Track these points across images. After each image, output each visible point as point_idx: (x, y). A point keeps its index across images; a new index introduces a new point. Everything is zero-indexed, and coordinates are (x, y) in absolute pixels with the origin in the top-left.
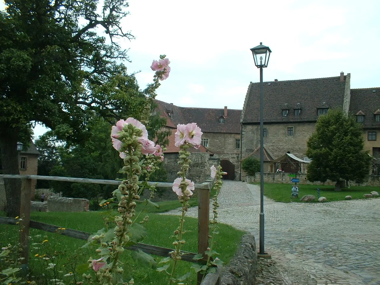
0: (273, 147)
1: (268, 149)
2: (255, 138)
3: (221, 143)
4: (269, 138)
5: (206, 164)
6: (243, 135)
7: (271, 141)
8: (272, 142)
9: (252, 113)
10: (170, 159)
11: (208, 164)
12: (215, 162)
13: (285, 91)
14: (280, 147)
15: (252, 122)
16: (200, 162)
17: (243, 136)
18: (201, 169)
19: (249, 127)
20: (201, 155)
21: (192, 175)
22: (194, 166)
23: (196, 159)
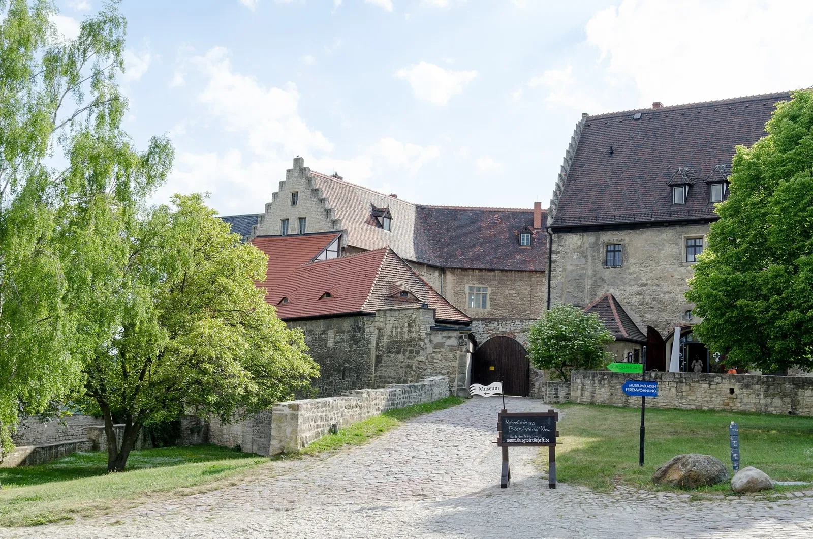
0: (641, 297)
1: (628, 303)
2: (590, 272)
4: (631, 270)
5: (422, 344)
6: (555, 262)
7: (636, 279)
8: (640, 282)
9: (581, 200)
10: (340, 331)
11: (429, 345)
12: (450, 337)
13: (681, 133)
14: (662, 296)
15: (579, 224)
16: (406, 337)
17: (553, 265)
18: (409, 358)
19: (573, 241)
20: (409, 317)
21: (385, 378)
22: (390, 352)
23: (396, 328)
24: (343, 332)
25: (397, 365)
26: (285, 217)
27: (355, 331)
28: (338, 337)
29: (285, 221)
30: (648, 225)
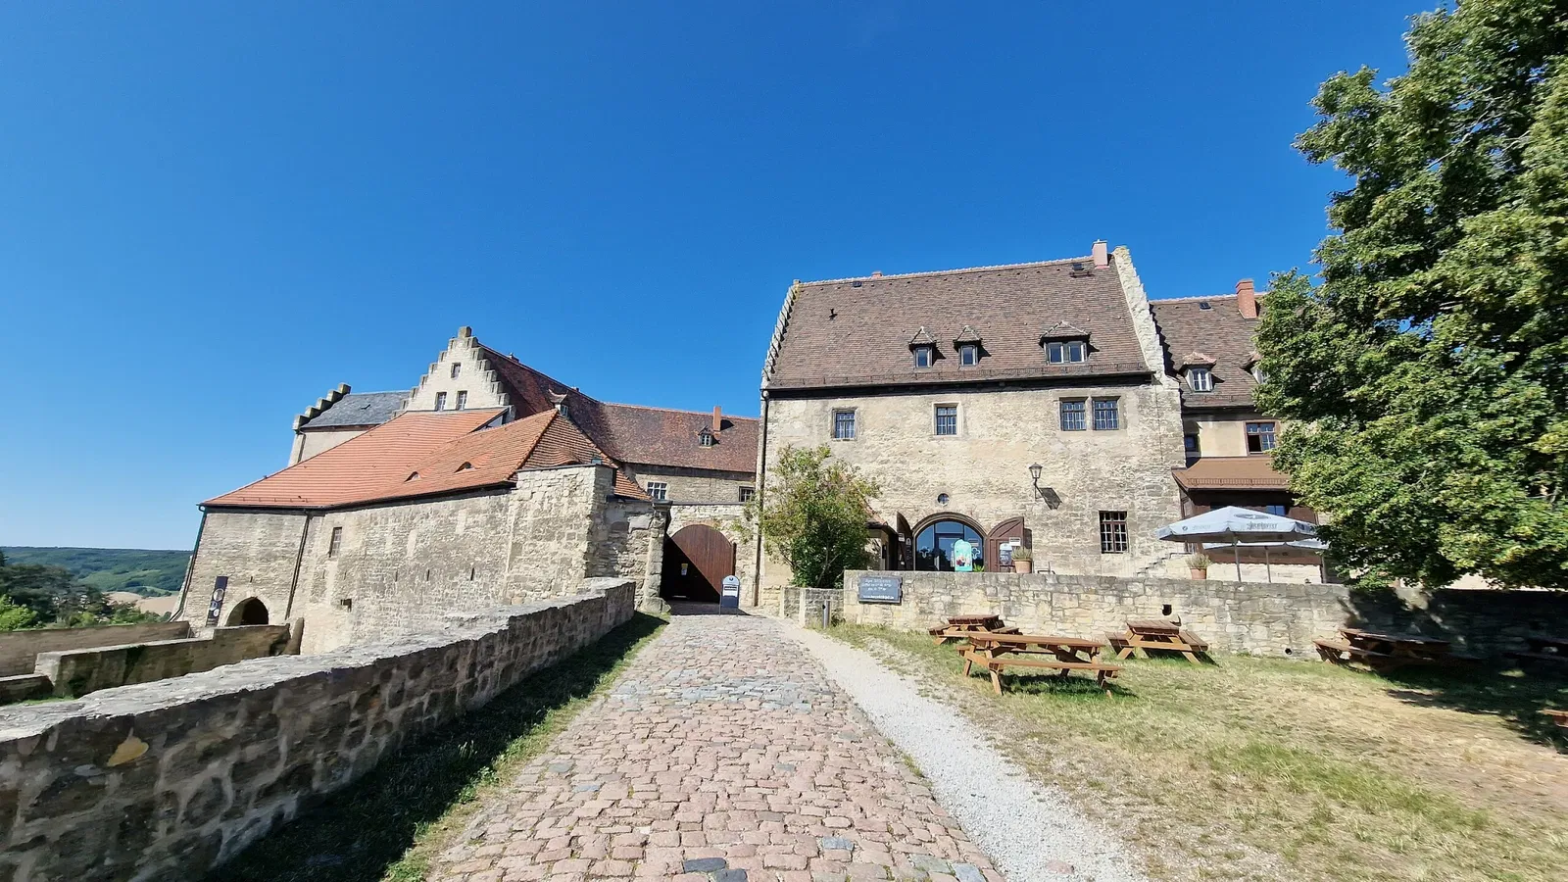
0: (881, 477)
4: (868, 444)
6: (771, 432)
7: (876, 455)
8: (880, 458)
10: (474, 512)
11: (602, 527)
14: (908, 475)
15: (802, 388)
16: (565, 512)
17: (768, 435)
19: (794, 408)
20: (572, 480)
21: (524, 579)
22: (535, 537)
23: (550, 498)
24: (478, 512)
25: (546, 559)
26: (443, 392)
27: (495, 511)
28: (470, 520)
29: (441, 395)
30: (890, 389)
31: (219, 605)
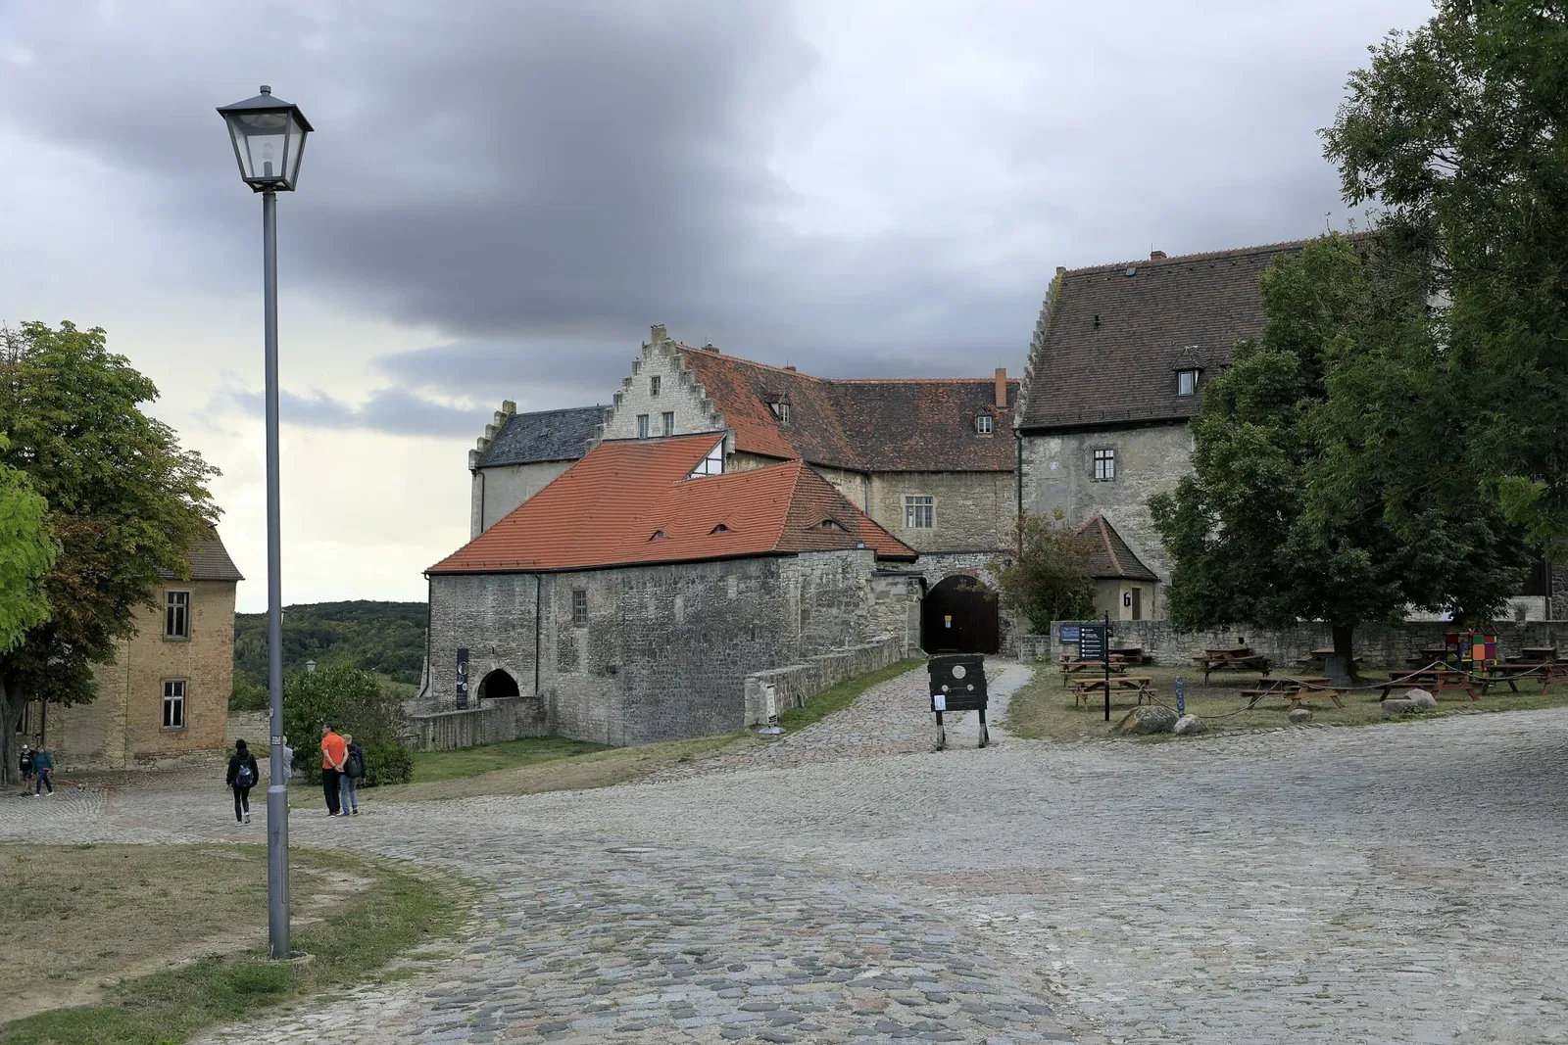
0: (1141, 519)
1: (1125, 526)
2: (1073, 488)
3: (983, 511)
4: (1127, 484)
5: (862, 593)
6: (1027, 474)
7: (1133, 496)
8: (1139, 499)
9: (1058, 390)
10: (746, 577)
11: (871, 596)
12: (896, 584)
13: (1189, 295)
15: (1057, 424)
16: (840, 586)
17: (1025, 479)
18: (845, 612)
19: (1050, 446)
20: (844, 560)
21: (815, 638)
22: (820, 605)
23: (827, 574)
24: (750, 578)
25: (831, 622)
26: (642, 413)
27: (766, 577)
28: (742, 586)
29: (643, 418)
30: (1147, 425)
31: (465, 679)
